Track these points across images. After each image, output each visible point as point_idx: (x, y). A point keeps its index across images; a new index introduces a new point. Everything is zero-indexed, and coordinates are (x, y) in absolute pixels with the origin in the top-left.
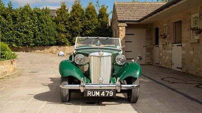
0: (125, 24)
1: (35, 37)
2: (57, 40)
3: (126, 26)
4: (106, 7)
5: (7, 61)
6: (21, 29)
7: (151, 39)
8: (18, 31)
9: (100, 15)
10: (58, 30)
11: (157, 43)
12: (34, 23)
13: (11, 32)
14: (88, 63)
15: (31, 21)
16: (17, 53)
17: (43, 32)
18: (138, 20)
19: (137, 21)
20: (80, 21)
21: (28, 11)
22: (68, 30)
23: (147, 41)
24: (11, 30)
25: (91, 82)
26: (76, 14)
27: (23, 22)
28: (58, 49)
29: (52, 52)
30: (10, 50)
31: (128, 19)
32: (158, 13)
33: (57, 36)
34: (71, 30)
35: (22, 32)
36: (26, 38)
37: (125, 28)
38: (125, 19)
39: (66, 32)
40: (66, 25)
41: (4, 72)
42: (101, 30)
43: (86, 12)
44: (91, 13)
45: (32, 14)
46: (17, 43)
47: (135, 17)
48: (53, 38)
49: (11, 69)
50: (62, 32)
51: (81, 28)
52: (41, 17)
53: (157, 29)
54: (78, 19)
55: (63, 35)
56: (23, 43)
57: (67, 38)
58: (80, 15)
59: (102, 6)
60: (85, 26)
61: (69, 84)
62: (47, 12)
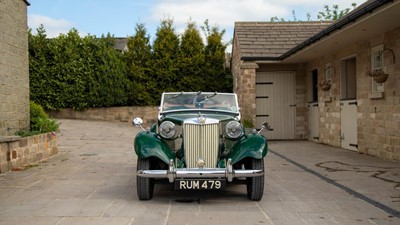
0: (254, 65)
1: (87, 91)
2: (129, 96)
3: (257, 67)
4: (220, 32)
5: (42, 135)
6: (63, 75)
7: (305, 92)
8: (56, 78)
9: (208, 47)
10: (131, 78)
11: (316, 99)
12: (86, 64)
13: (44, 81)
14: (182, 136)
15: (81, 60)
16: (58, 122)
17: (103, 81)
18: (279, 55)
19: (277, 59)
20: (172, 58)
21: (74, 42)
22: (149, 75)
23: (298, 96)
24: (43, 77)
25: (185, 166)
26: (165, 45)
27: (65, 62)
28: (131, 113)
29: (119, 118)
30: (46, 116)
31: (260, 56)
32: (312, 45)
33: (128, 88)
34: (155, 76)
35: (63, 81)
36: (71, 93)
37: (254, 71)
38: (254, 55)
39: (146, 81)
40: (145, 66)
41: (38, 155)
42: (211, 75)
43: (184, 43)
44: (191, 44)
45: (81, 47)
46: (53, 101)
47: (274, 51)
48: (121, 92)
49: (49, 149)
50: (138, 80)
51: (174, 72)
52: (99, 53)
53: (315, 73)
54: (168, 55)
55: (140, 86)
56: (65, 101)
57: (148, 91)
58: (172, 47)
59: (214, 30)
60: (181, 69)
61: (151, 168)
62: (109, 42)
